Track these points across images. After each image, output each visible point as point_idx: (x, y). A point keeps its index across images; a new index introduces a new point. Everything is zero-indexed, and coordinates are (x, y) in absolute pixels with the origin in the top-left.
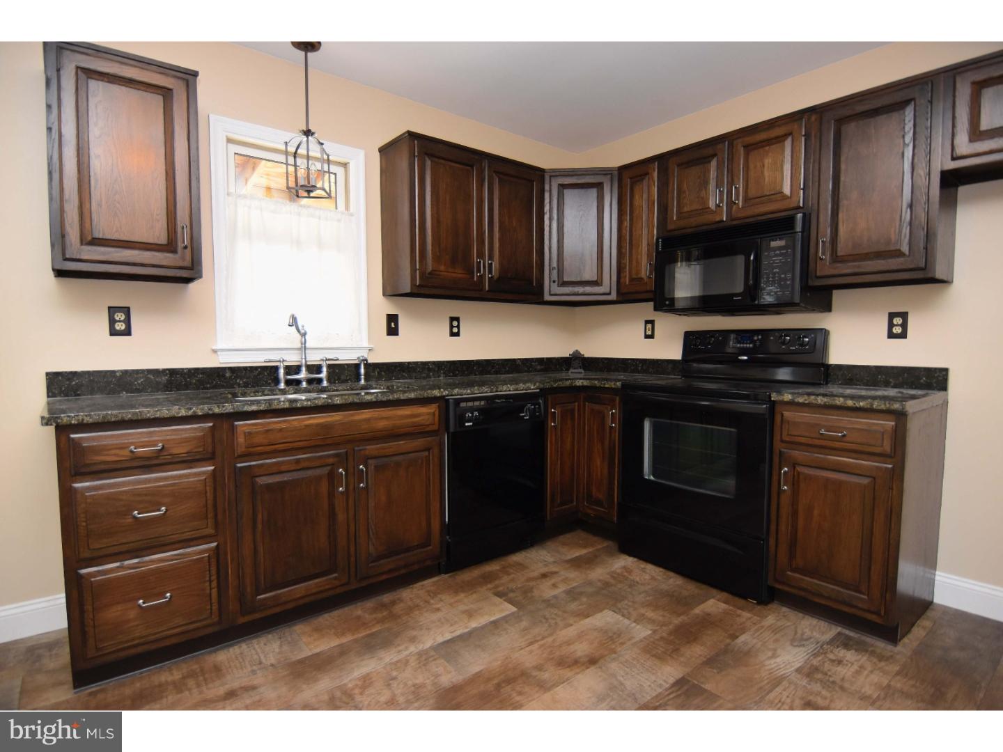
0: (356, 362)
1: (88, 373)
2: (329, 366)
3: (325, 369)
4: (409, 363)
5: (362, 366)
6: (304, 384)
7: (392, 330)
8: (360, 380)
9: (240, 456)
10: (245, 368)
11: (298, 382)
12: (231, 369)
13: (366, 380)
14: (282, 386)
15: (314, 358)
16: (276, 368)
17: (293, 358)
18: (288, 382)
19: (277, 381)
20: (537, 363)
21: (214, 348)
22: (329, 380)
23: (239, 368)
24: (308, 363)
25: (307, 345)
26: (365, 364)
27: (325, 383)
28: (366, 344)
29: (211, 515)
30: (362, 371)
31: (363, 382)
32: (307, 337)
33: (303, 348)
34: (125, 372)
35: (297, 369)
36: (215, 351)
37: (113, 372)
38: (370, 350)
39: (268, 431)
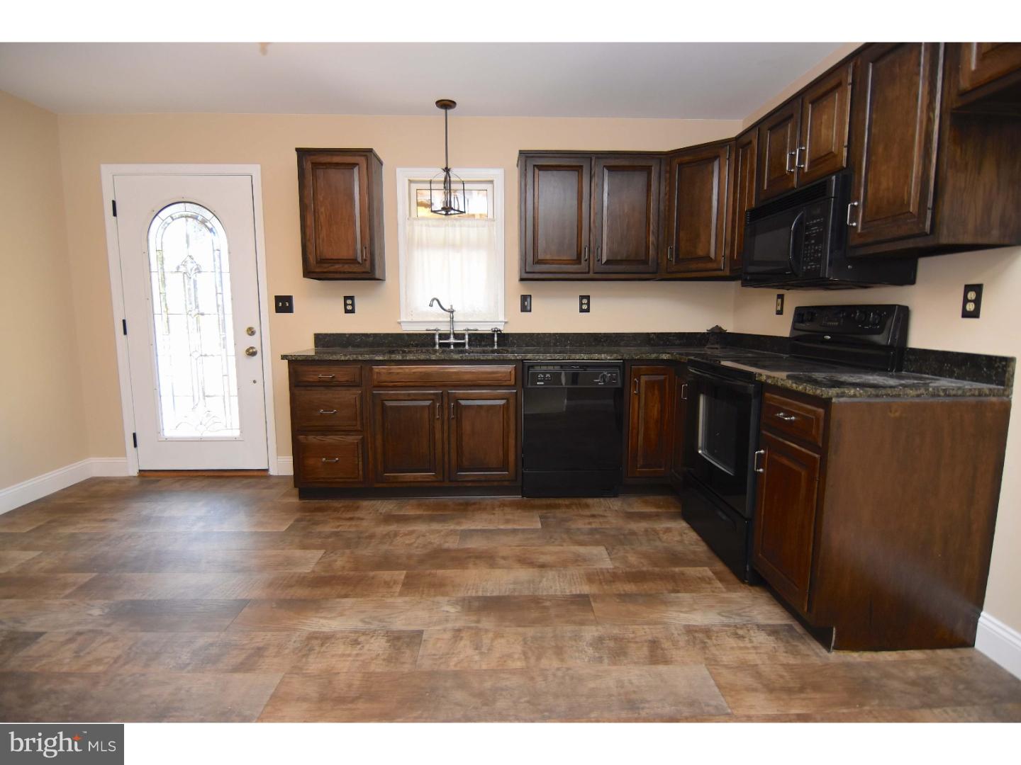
0: (491, 332)
1: (333, 334)
2: (469, 335)
3: (467, 337)
4: (539, 334)
5: (496, 335)
6: (452, 347)
7: (525, 308)
8: (494, 345)
9: (375, 387)
10: (416, 334)
11: (448, 345)
12: (407, 334)
13: (498, 345)
14: (437, 347)
15: (459, 329)
16: (434, 335)
17: (445, 329)
18: (441, 345)
19: (434, 344)
20: (675, 338)
21: (399, 321)
22: (470, 345)
23: (413, 334)
24: (455, 332)
25: (454, 319)
26: (498, 334)
27: (467, 347)
28: (502, 318)
29: (358, 418)
30: (496, 339)
31: (496, 347)
32: (454, 313)
33: (452, 321)
34: (351, 335)
35: (446, 336)
36: (400, 323)
37: (345, 334)
38: (506, 323)
39: (390, 373)
